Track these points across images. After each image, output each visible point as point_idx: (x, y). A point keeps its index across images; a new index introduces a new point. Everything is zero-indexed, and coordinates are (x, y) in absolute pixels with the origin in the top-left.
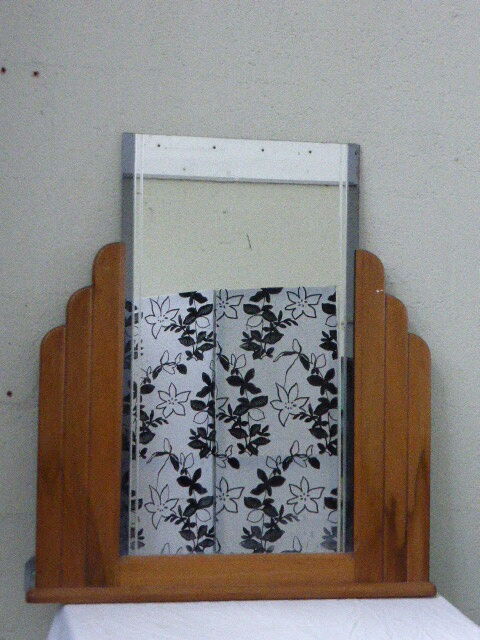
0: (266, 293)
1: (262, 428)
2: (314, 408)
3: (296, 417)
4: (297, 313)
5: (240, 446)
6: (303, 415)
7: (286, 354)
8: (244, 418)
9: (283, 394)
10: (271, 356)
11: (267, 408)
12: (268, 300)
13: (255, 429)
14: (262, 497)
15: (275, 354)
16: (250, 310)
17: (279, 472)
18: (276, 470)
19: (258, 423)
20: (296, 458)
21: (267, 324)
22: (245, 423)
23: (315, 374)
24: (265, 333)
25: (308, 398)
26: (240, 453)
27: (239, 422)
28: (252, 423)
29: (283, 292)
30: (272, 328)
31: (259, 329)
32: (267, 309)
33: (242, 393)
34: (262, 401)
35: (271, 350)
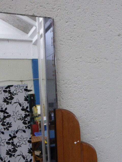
0: (9, 87)
1: (10, 123)
2: (23, 117)
3: (18, 119)
4: (17, 92)
5: (4, 128)
6: (20, 119)
7: (15, 103)
8: (5, 121)
9: (15, 114)
10: (11, 104)
11: (11, 118)
12: (10, 89)
13: (8, 123)
14: (11, 141)
15: (12, 103)
16: (5, 91)
17: (15, 134)
18: (14, 134)
19: (8, 122)
20: (19, 130)
21: (10, 95)
22: (5, 122)
23: (23, 108)
24: (9, 98)
25: (22, 114)
26: (4, 130)
27: (3, 122)
28: (7, 122)
29: (14, 86)
30: (11, 96)
31: (8, 96)
32: (9, 91)
33: (4, 114)
34: (9, 116)
35: (11, 102)
